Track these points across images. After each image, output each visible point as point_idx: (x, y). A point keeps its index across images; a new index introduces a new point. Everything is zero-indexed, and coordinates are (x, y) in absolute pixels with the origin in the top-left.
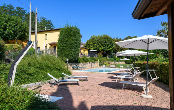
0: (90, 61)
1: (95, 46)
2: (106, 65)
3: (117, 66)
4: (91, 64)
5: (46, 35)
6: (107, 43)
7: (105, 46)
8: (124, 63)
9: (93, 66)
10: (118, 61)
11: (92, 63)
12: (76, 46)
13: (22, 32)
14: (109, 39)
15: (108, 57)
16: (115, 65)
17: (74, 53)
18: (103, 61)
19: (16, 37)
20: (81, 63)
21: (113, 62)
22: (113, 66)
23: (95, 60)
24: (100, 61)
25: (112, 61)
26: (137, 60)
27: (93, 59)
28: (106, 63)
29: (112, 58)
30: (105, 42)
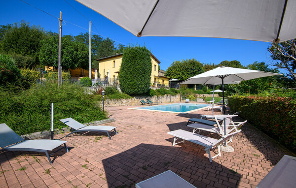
0: (169, 94)
1: (178, 74)
2: (192, 99)
3: (206, 101)
4: (170, 98)
5: (114, 62)
6: (193, 70)
7: (191, 73)
8: (217, 95)
9: (172, 100)
10: (208, 93)
11: (172, 96)
12: (144, 73)
13: (83, 58)
14: (196, 65)
15: (195, 89)
16: (204, 99)
17: (141, 83)
18: (187, 93)
19: (76, 65)
20: (155, 96)
21: (202, 95)
22: (201, 100)
23: (176, 92)
24: (184, 94)
25: (200, 93)
26: (235, 92)
27: (173, 91)
28: (192, 96)
29: (201, 89)
30: (191, 69)
